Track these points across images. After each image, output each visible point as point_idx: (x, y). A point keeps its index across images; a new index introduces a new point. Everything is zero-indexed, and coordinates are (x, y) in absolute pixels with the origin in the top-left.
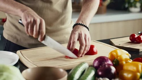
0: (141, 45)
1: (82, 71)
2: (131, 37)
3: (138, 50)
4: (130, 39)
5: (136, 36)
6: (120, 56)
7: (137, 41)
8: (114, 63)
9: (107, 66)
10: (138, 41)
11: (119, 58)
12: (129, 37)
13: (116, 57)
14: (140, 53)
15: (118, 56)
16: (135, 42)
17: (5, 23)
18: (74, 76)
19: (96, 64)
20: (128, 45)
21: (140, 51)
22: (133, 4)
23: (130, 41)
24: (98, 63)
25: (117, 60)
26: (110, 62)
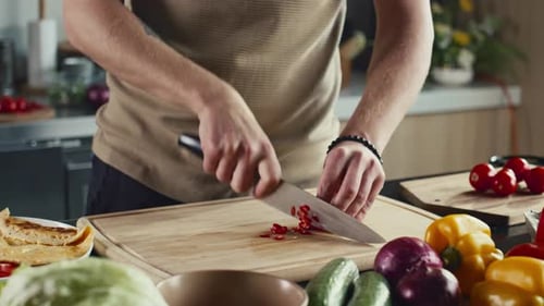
0: (510, 203)
1: (344, 286)
2: (475, 174)
3: (506, 219)
4: (472, 183)
5: (493, 171)
6: (466, 238)
7: (495, 188)
8: (446, 261)
9: (430, 270)
10: (501, 187)
11: (461, 243)
12: (468, 174)
13: (451, 240)
14: (511, 229)
15: (457, 239)
16: (490, 191)
17: (101, 108)
18: (325, 302)
19: (385, 265)
20: (466, 202)
21: (511, 223)
22: (447, 57)
23: (472, 189)
24: (393, 259)
25: (454, 249)
26: (433, 258)
